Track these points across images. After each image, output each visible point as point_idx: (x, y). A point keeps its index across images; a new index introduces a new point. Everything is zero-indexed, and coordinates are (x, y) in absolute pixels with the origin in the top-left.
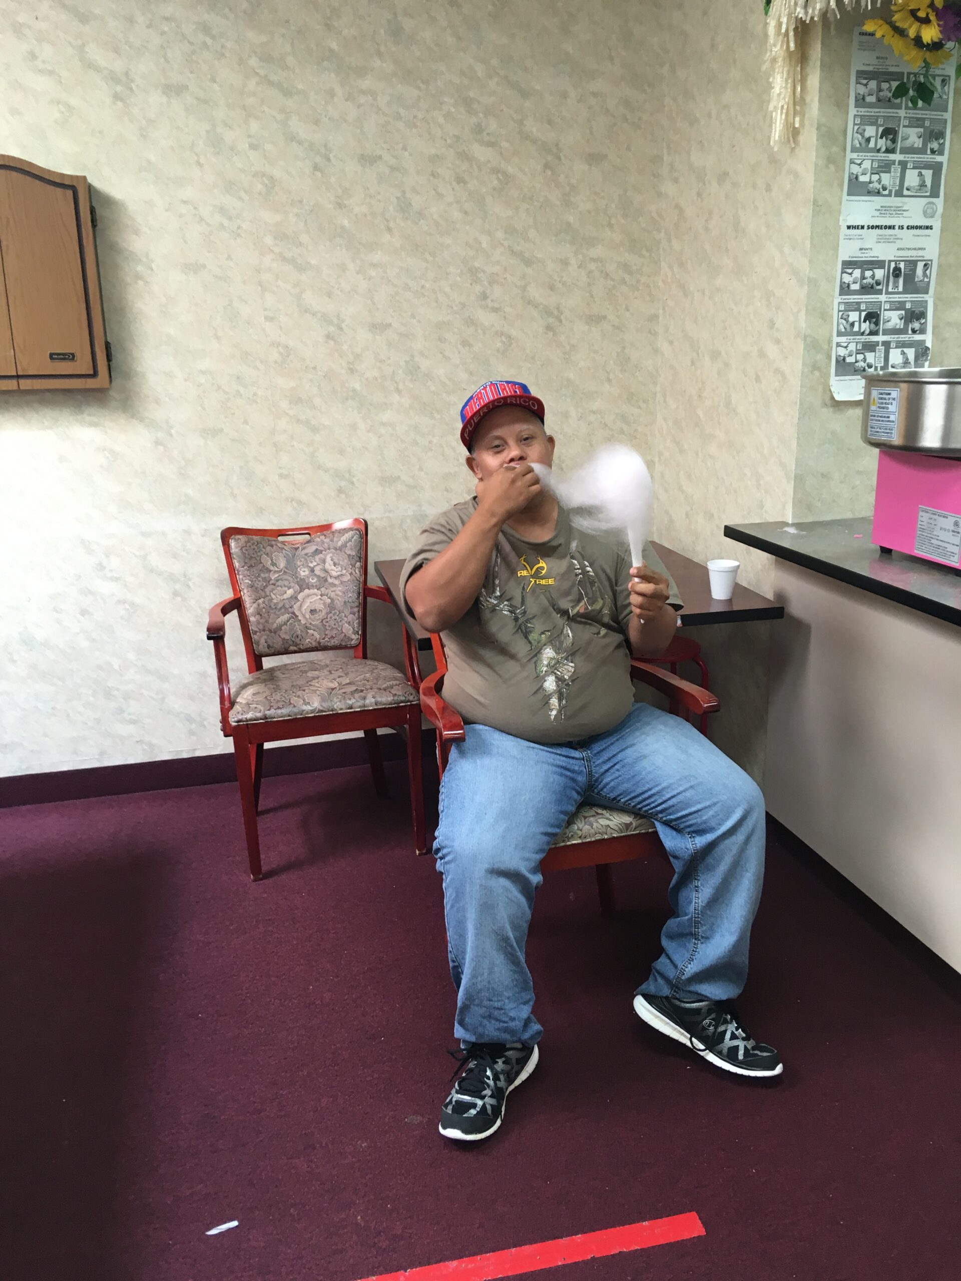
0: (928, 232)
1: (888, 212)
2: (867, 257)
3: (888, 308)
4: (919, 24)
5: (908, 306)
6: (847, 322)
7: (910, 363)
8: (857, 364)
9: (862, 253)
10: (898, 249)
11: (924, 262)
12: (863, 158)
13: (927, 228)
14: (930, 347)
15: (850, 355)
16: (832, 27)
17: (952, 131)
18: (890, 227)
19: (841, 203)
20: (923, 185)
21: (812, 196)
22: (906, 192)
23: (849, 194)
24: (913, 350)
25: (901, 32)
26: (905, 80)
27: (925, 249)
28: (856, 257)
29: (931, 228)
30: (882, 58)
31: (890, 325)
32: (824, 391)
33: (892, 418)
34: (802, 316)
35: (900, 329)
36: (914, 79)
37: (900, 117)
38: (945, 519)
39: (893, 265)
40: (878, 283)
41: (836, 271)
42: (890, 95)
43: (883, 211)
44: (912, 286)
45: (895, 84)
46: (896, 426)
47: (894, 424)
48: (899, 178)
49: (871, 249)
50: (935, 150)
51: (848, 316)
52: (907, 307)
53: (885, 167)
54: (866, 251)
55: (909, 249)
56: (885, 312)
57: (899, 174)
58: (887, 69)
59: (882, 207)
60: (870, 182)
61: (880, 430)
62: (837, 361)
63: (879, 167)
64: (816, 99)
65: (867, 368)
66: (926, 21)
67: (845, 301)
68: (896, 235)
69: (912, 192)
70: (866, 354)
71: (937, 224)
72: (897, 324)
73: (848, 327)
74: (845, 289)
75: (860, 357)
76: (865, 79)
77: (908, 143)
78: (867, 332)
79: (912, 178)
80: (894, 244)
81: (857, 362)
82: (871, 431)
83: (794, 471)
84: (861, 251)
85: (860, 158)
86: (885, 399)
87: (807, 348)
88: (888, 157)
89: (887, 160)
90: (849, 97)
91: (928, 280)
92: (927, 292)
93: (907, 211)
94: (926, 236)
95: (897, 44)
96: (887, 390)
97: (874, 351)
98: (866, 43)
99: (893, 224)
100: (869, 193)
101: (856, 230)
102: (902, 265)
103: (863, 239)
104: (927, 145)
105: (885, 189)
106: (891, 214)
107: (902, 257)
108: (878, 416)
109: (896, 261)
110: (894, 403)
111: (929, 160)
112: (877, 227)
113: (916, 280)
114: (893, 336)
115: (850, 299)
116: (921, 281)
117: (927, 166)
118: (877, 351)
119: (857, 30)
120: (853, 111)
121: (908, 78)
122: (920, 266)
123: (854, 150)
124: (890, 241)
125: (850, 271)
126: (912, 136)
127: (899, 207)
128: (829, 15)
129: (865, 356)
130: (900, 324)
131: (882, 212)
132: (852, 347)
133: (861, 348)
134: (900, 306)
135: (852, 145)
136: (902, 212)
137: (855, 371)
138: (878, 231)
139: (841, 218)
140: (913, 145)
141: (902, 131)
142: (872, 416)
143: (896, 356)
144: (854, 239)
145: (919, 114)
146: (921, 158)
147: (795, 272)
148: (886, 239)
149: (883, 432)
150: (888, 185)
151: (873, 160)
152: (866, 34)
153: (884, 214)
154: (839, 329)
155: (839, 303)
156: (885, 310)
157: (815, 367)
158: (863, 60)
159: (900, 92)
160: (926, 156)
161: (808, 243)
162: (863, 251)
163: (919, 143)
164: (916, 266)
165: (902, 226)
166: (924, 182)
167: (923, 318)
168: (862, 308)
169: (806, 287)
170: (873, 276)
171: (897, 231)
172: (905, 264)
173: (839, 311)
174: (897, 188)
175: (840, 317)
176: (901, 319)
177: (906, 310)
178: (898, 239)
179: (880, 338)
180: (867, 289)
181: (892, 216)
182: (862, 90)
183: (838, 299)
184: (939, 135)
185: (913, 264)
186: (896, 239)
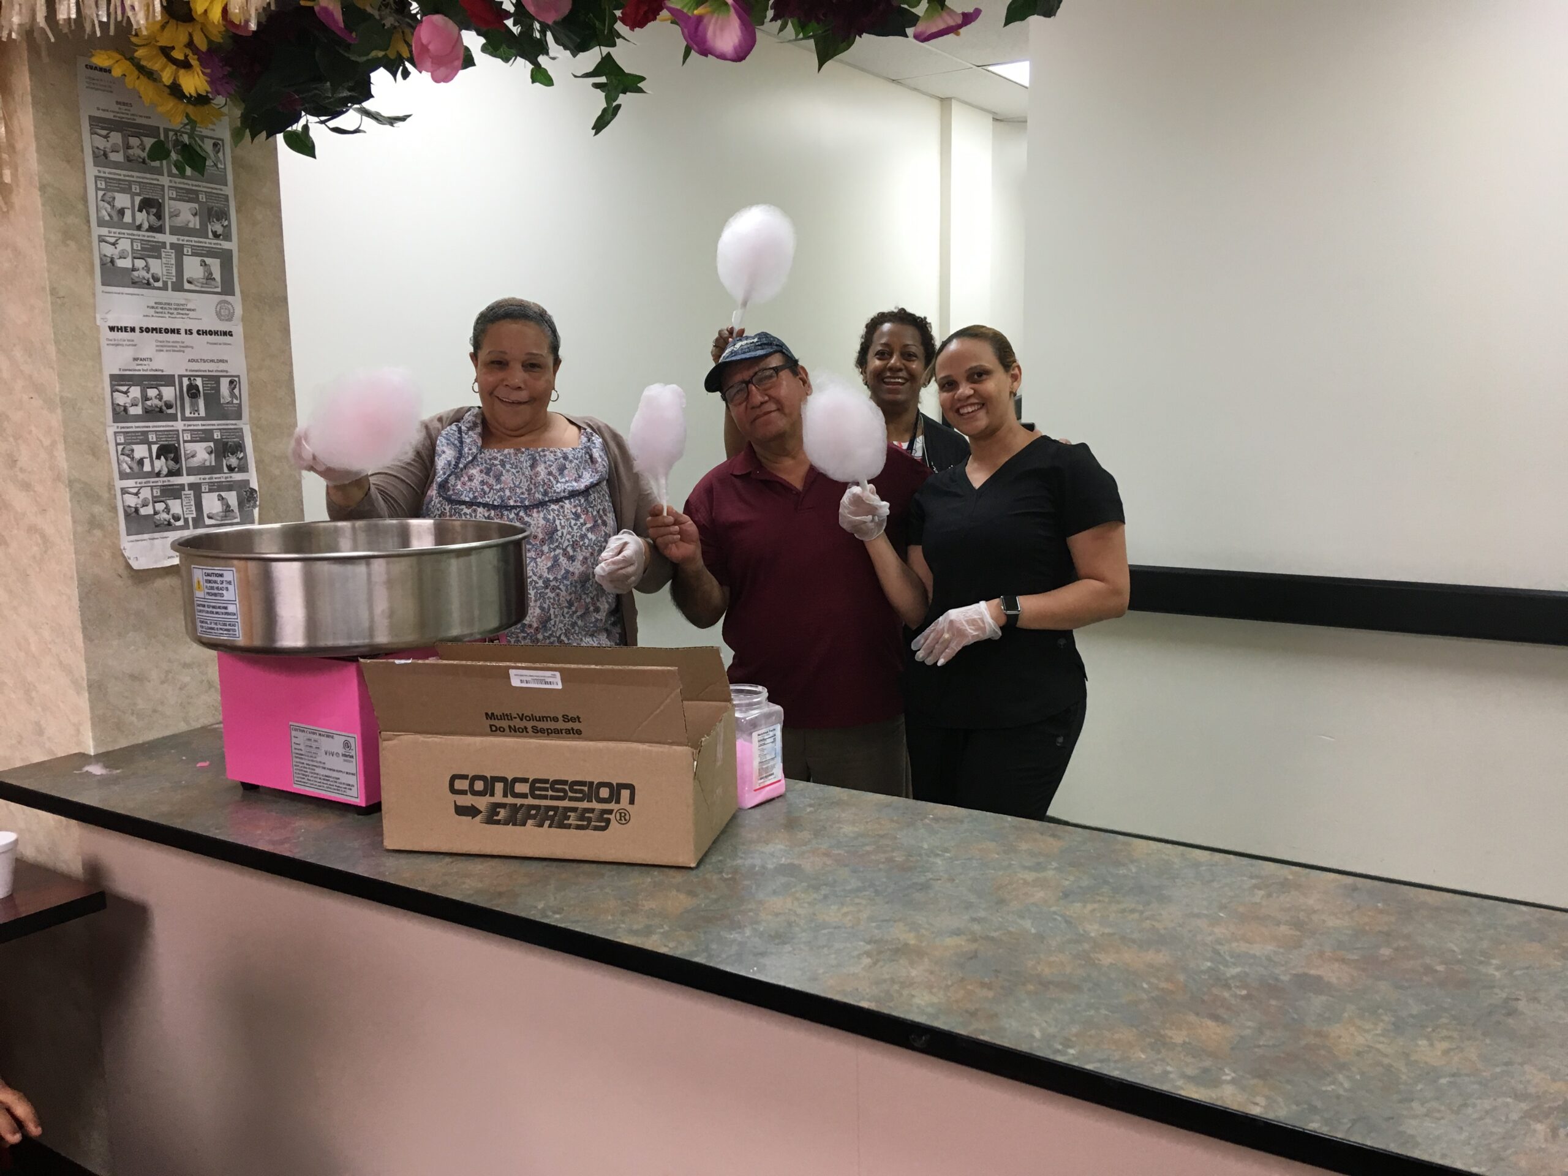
0: (227, 339)
1: (166, 311)
2: (147, 370)
3: (189, 438)
4: (175, 67)
5: (217, 435)
6: (133, 459)
7: (233, 510)
8: (157, 517)
9: (138, 365)
10: (189, 361)
11: (230, 379)
12: (117, 235)
13: (225, 333)
14: (257, 489)
15: (145, 505)
16: (44, 54)
17: (237, 212)
18: (173, 331)
19: (94, 294)
20: (210, 277)
21: (47, 282)
22: (187, 286)
23: (103, 284)
24: (234, 493)
25: (150, 75)
26: (162, 137)
27: (227, 361)
28: (130, 370)
29: (230, 334)
30: (124, 104)
31: (195, 462)
32: (114, 556)
33: (232, 609)
34: (60, 454)
35: (211, 466)
36: (174, 138)
37: (163, 186)
38: (330, 739)
39: (186, 382)
40: (169, 406)
41: (103, 389)
42: (144, 155)
43: (160, 308)
44: (216, 409)
45: (149, 142)
46: (239, 620)
47: (235, 617)
48: (174, 266)
49: (151, 360)
50: (218, 233)
51: (133, 450)
52: (215, 437)
53: (153, 250)
54: (145, 362)
55: (205, 361)
56: (186, 444)
57: (173, 262)
58: (134, 120)
59: (156, 303)
60: (134, 269)
61: (216, 627)
62: (127, 515)
63: (143, 249)
64: (33, 147)
65: (172, 521)
66: (186, 65)
67: (123, 430)
68: (183, 342)
69: (196, 286)
70: (169, 502)
71: (238, 329)
72: (206, 460)
73: (135, 466)
74: (120, 414)
75: (160, 506)
76: (103, 128)
77: (179, 221)
78: (165, 471)
79: (193, 267)
80: (182, 353)
81: (156, 513)
82: (202, 627)
83: (85, 677)
84: (137, 362)
85: (112, 235)
86: (215, 582)
87: (75, 496)
88: (154, 237)
89: (153, 241)
90: (82, 151)
91: (238, 402)
92: (239, 417)
93: (193, 310)
94: (225, 344)
95: (144, 86)
96: (217, 570)
97: (180, 497)
98: (98, 80)
99: (176, 327)
100: (135, 284)
101: (124, 334)
102: (199, 382)
103: (135, 345)
104: (207, 226)
105: (157, 280)
106: (172, 314)
107: (196, 371)
108: (209, 607)
109: (189, 377)
110: (231, 587)
111: (213, 246)
112: (154, 330)
113: (222, 401)
114: (202, 477)
115: (132, 427)
116: (228, 403)
117: (212, 253)
118: (183, 497)
119: (81, 62)
120: (92, 171)
121: (166, 136)
122: (224, 384)
123: (101, 223)
124: (176, 349)
125: (124, 389)
126: (185, 213)
127: (183, 305)
128: (35, 34)
129: (167, 505)
130: (211, 460)
131: (157, 310)
132: (146, 493)
133: (159, 494)
134: (205, 436)
135: (98, 217)
136: (187, 312)
137: (157, 526)
138: (155, 335)
139: (98, 316)
140: (187, 225)
141: (170, 206)
142: (199, 605)
143: (211, 503)
144: (122, 345)
145: (190, 184)
146: (201, 242)
147: (39, 389)
148: (169, 346)
149: (221, 629)
150: (160, 274)
151: (132, 241)
152: (96, 68)
153: (162, 313)
154: (121, 469)
155: (115, 433)
156: (185, 442)
157: (94, 523)
158: (94, 104)
159: (159, 152)
160: (207, 241)
161: (52, 349)
162: (139, 362)
163: (195, 223)
164: (218, 383)
165: (190, 330)
166: (211, 274)
167: (241, 452)
168: (150, 440)
169: (59, 411)
170: (160, 397)
171: (182, 337)
172: (203, 381)
173: (117, 444)
174: (174, 279)
175: (120, 452)
176: (210, 453)
177: (216, 441)
178: (187, 347)
179: (185, 480)
180: (153, 413)
181: (173, 316)
182: (101, 143)
183: (112, 429)
184: (222, 215)
185: (214, 380)
186: (183, 347)
